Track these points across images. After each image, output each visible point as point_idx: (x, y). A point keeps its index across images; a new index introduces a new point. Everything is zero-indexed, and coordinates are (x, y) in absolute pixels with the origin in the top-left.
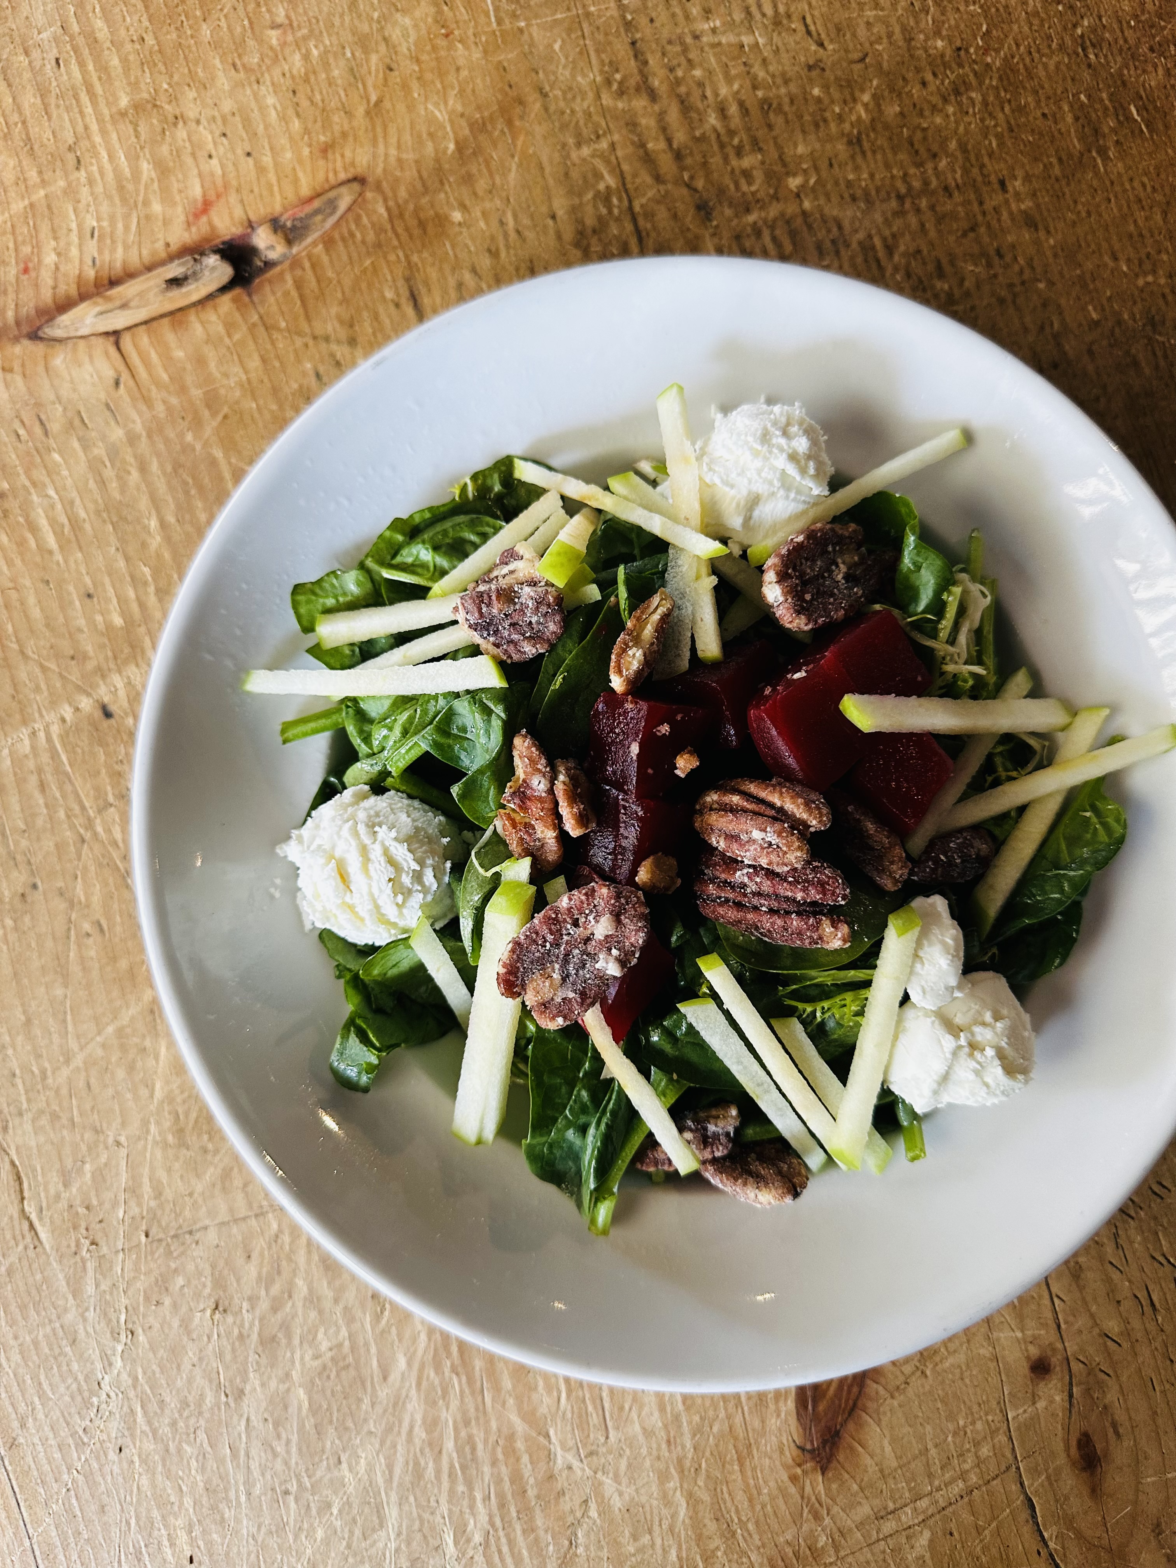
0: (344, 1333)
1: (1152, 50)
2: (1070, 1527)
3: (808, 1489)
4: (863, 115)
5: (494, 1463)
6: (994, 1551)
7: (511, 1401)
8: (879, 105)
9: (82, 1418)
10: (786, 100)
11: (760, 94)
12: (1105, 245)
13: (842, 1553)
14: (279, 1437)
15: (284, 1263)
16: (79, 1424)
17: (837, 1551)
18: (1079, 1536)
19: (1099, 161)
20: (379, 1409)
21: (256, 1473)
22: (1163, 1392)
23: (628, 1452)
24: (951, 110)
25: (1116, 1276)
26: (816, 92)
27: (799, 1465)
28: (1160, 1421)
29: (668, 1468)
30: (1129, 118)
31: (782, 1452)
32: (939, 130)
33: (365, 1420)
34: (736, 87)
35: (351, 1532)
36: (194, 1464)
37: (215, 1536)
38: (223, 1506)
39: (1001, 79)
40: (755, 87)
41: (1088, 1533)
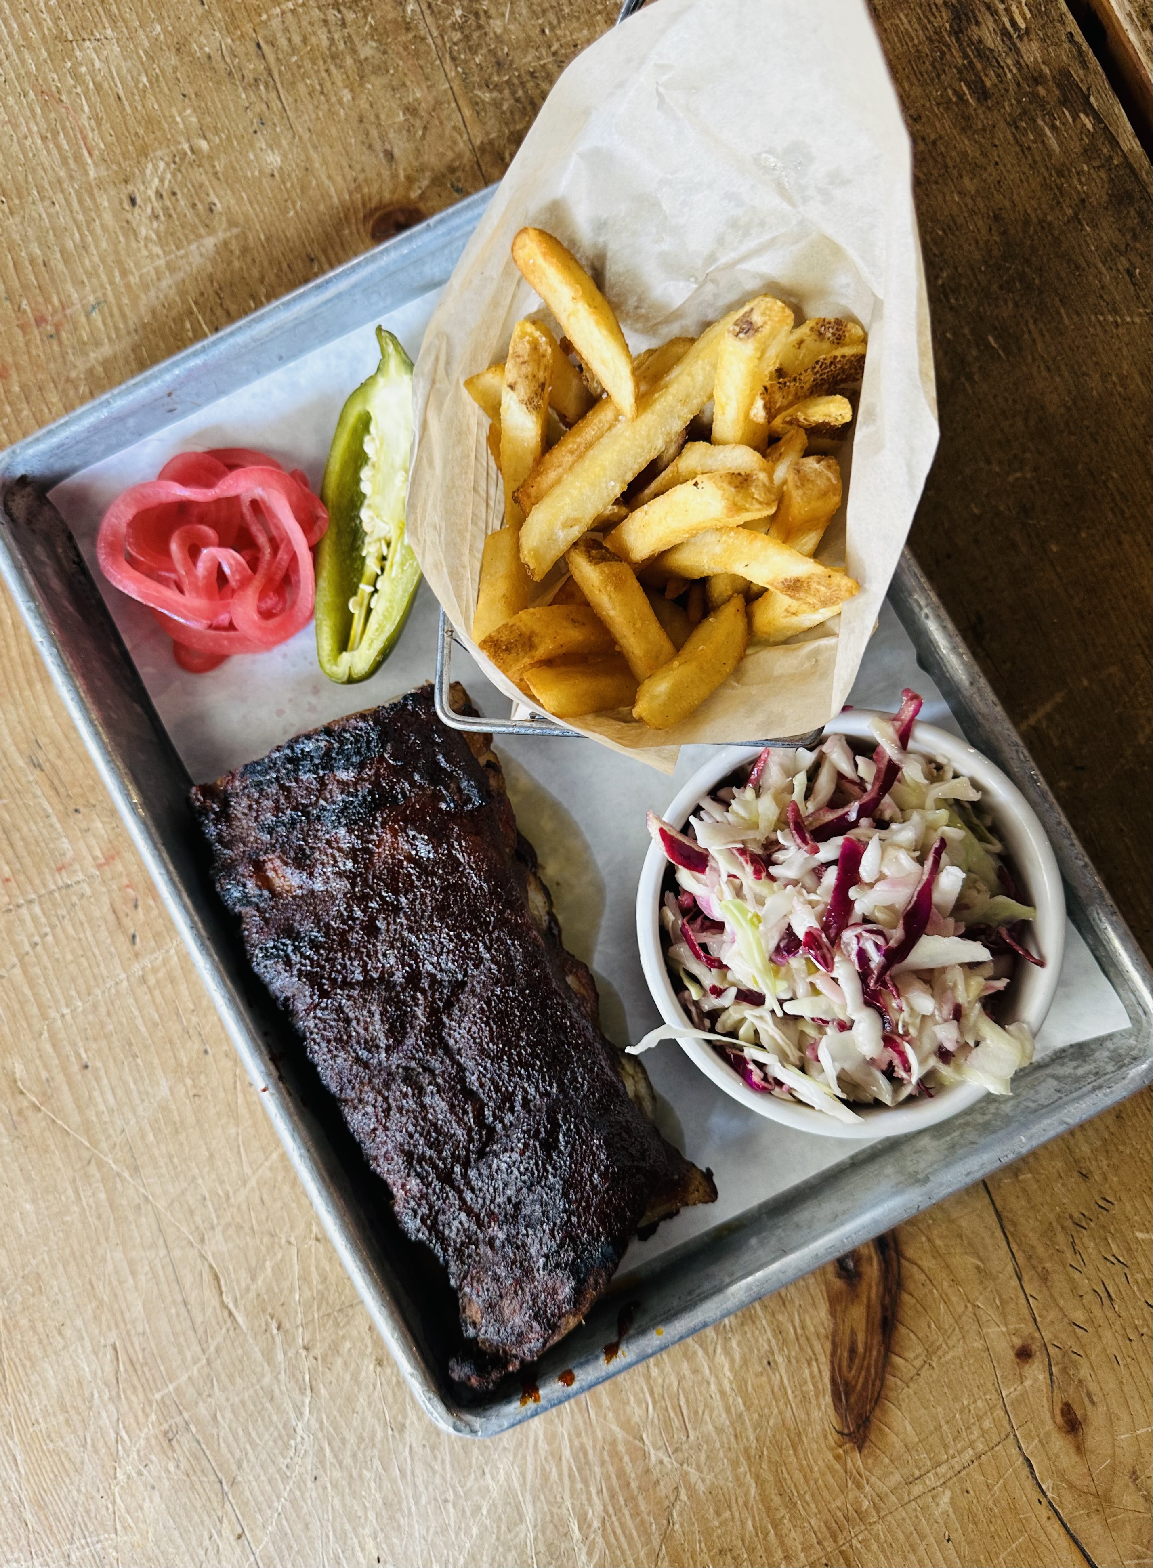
1: (1001, 287)
2: (1064, 1480)
3: (850, 1464)
5: (603, 1464)
6: (1004, 1503)
7: (610, 1415)
9: (284, 1458)
12: (979, 453)
13: (882, 1514)
14: (435, 1458)
16: (282, 1463)
17: (878, 1512)
18: (1071, 1486)
19: (967, 385)
21: (421, 1488)
22: (1126, 1365)
23: (705, 1447)
25: (1076, 1275)
27: (840, 1446)
28: (1126, 1389)
29: (738, 1456)
30: (988, 346)
31: (826, 1437)
35: (499, 1528)
36: (373, 1485)
37: (395, 1540)
38: (398, 1516)
41: (1078, 1483)
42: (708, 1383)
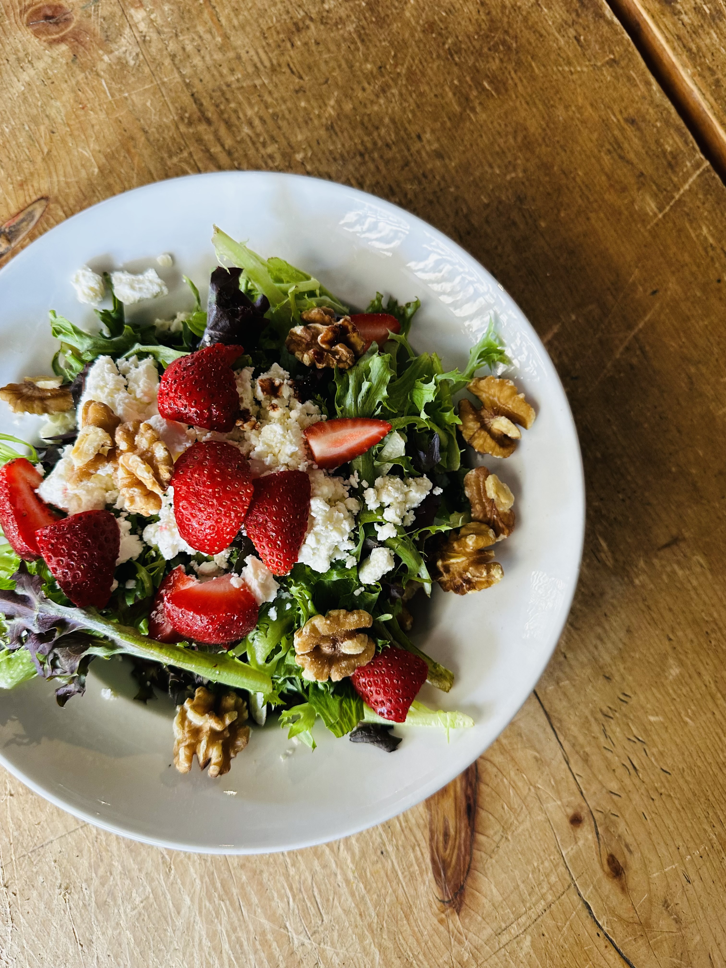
0: (148, 889)
1: (490, 49)
2: (614, 915)
3: (451, 926)
4: (332, 113)
5: (256, 952)
6: (571, 940)
7: (259, 910)
8: (340, 106)
10: (286, 112)
11: (271, 111)
12: (484, 161)
13: (480, 962)
15: (104, 853)
17: (476, 961)
18: (620, 918)
19: (472, 116)
20: (178, 933)
22: (652, 819)
23: (337, 927)
24: (382, 101)
25: (609, 755)
26: (303, 104)
27: (443, 912)
28: (653, 837)
29: (363, 931)
30: (484, 89)
31: (431, 907)
32: (377, 114)
33: (171, 942)
34: (256, 109)
39: (407, 79)
40: (267, 108)
41: (625, 916)
42: (336, 875)
